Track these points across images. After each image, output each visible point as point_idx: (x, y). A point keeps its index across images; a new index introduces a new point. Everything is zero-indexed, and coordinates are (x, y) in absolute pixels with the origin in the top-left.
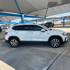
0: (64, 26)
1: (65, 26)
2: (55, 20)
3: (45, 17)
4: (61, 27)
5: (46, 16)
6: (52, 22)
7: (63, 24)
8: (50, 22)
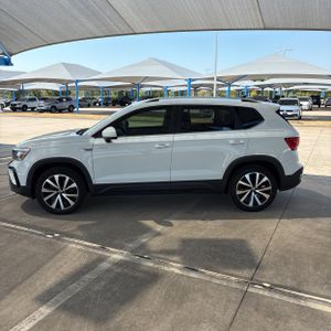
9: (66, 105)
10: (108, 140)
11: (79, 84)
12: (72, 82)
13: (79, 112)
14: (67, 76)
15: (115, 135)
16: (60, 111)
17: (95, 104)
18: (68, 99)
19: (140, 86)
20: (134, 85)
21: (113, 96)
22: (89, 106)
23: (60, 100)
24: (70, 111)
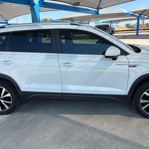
0: (137, 35)
1: (139, 34)
2: (115, 21)
3: (97, 9)
4: (129, 36)
5: (101, 6)
6: (109, 24)
7: (136, 29)
8: (105, 24)
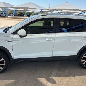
9: (4, 15)
10: (21, 36)
11: (8, 9)
12: (6, 8)
13: (8, 18)
14: (4, 6)
15: (25, 34)
16: (2, 17)
17: (13, 15)
18: (4, 14)
19: (26, 11)
20: (24, 10)
21: (18, 13)
22: (11, 16)
23: (2, 14)
24: (5, 17)
